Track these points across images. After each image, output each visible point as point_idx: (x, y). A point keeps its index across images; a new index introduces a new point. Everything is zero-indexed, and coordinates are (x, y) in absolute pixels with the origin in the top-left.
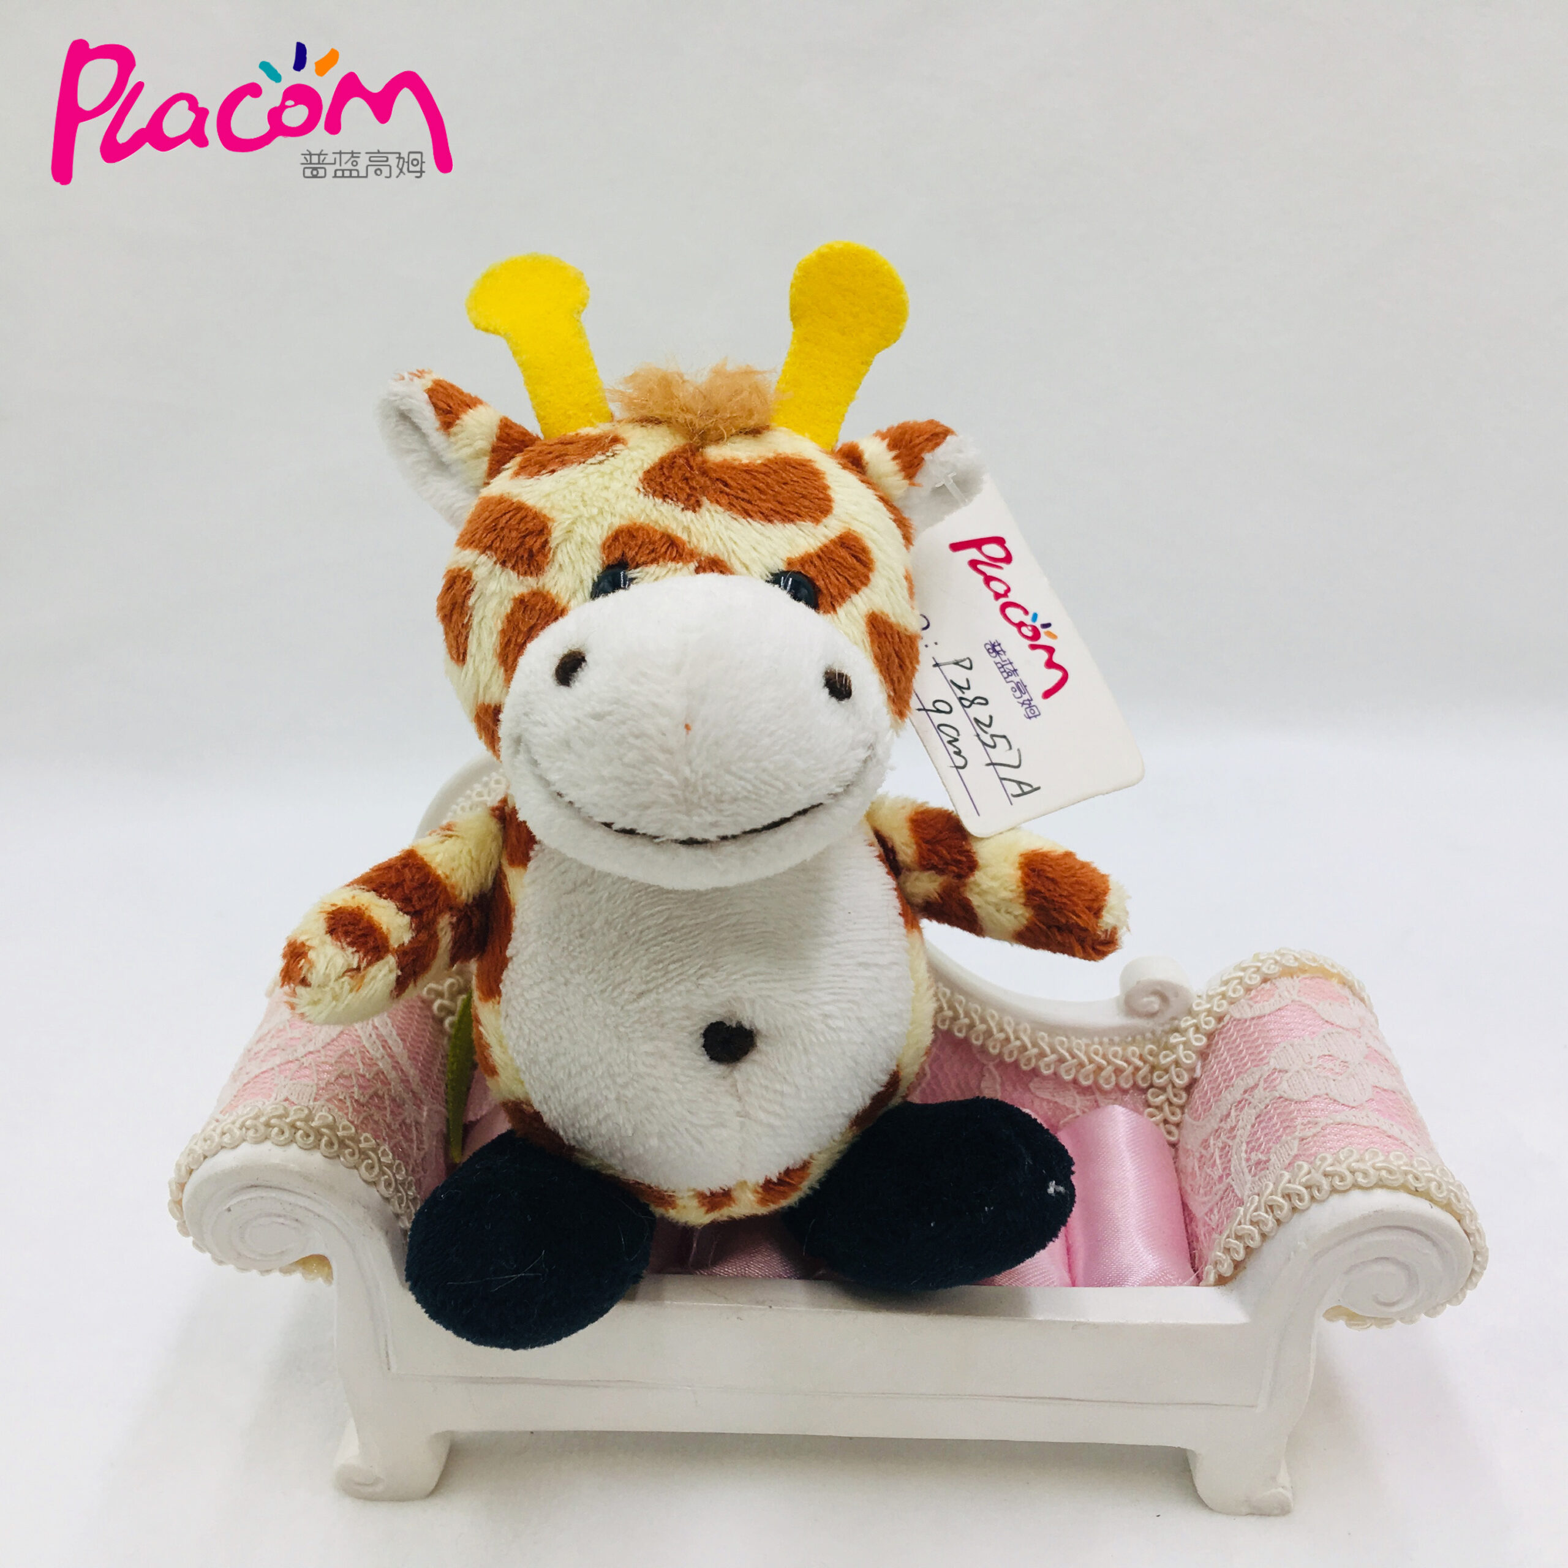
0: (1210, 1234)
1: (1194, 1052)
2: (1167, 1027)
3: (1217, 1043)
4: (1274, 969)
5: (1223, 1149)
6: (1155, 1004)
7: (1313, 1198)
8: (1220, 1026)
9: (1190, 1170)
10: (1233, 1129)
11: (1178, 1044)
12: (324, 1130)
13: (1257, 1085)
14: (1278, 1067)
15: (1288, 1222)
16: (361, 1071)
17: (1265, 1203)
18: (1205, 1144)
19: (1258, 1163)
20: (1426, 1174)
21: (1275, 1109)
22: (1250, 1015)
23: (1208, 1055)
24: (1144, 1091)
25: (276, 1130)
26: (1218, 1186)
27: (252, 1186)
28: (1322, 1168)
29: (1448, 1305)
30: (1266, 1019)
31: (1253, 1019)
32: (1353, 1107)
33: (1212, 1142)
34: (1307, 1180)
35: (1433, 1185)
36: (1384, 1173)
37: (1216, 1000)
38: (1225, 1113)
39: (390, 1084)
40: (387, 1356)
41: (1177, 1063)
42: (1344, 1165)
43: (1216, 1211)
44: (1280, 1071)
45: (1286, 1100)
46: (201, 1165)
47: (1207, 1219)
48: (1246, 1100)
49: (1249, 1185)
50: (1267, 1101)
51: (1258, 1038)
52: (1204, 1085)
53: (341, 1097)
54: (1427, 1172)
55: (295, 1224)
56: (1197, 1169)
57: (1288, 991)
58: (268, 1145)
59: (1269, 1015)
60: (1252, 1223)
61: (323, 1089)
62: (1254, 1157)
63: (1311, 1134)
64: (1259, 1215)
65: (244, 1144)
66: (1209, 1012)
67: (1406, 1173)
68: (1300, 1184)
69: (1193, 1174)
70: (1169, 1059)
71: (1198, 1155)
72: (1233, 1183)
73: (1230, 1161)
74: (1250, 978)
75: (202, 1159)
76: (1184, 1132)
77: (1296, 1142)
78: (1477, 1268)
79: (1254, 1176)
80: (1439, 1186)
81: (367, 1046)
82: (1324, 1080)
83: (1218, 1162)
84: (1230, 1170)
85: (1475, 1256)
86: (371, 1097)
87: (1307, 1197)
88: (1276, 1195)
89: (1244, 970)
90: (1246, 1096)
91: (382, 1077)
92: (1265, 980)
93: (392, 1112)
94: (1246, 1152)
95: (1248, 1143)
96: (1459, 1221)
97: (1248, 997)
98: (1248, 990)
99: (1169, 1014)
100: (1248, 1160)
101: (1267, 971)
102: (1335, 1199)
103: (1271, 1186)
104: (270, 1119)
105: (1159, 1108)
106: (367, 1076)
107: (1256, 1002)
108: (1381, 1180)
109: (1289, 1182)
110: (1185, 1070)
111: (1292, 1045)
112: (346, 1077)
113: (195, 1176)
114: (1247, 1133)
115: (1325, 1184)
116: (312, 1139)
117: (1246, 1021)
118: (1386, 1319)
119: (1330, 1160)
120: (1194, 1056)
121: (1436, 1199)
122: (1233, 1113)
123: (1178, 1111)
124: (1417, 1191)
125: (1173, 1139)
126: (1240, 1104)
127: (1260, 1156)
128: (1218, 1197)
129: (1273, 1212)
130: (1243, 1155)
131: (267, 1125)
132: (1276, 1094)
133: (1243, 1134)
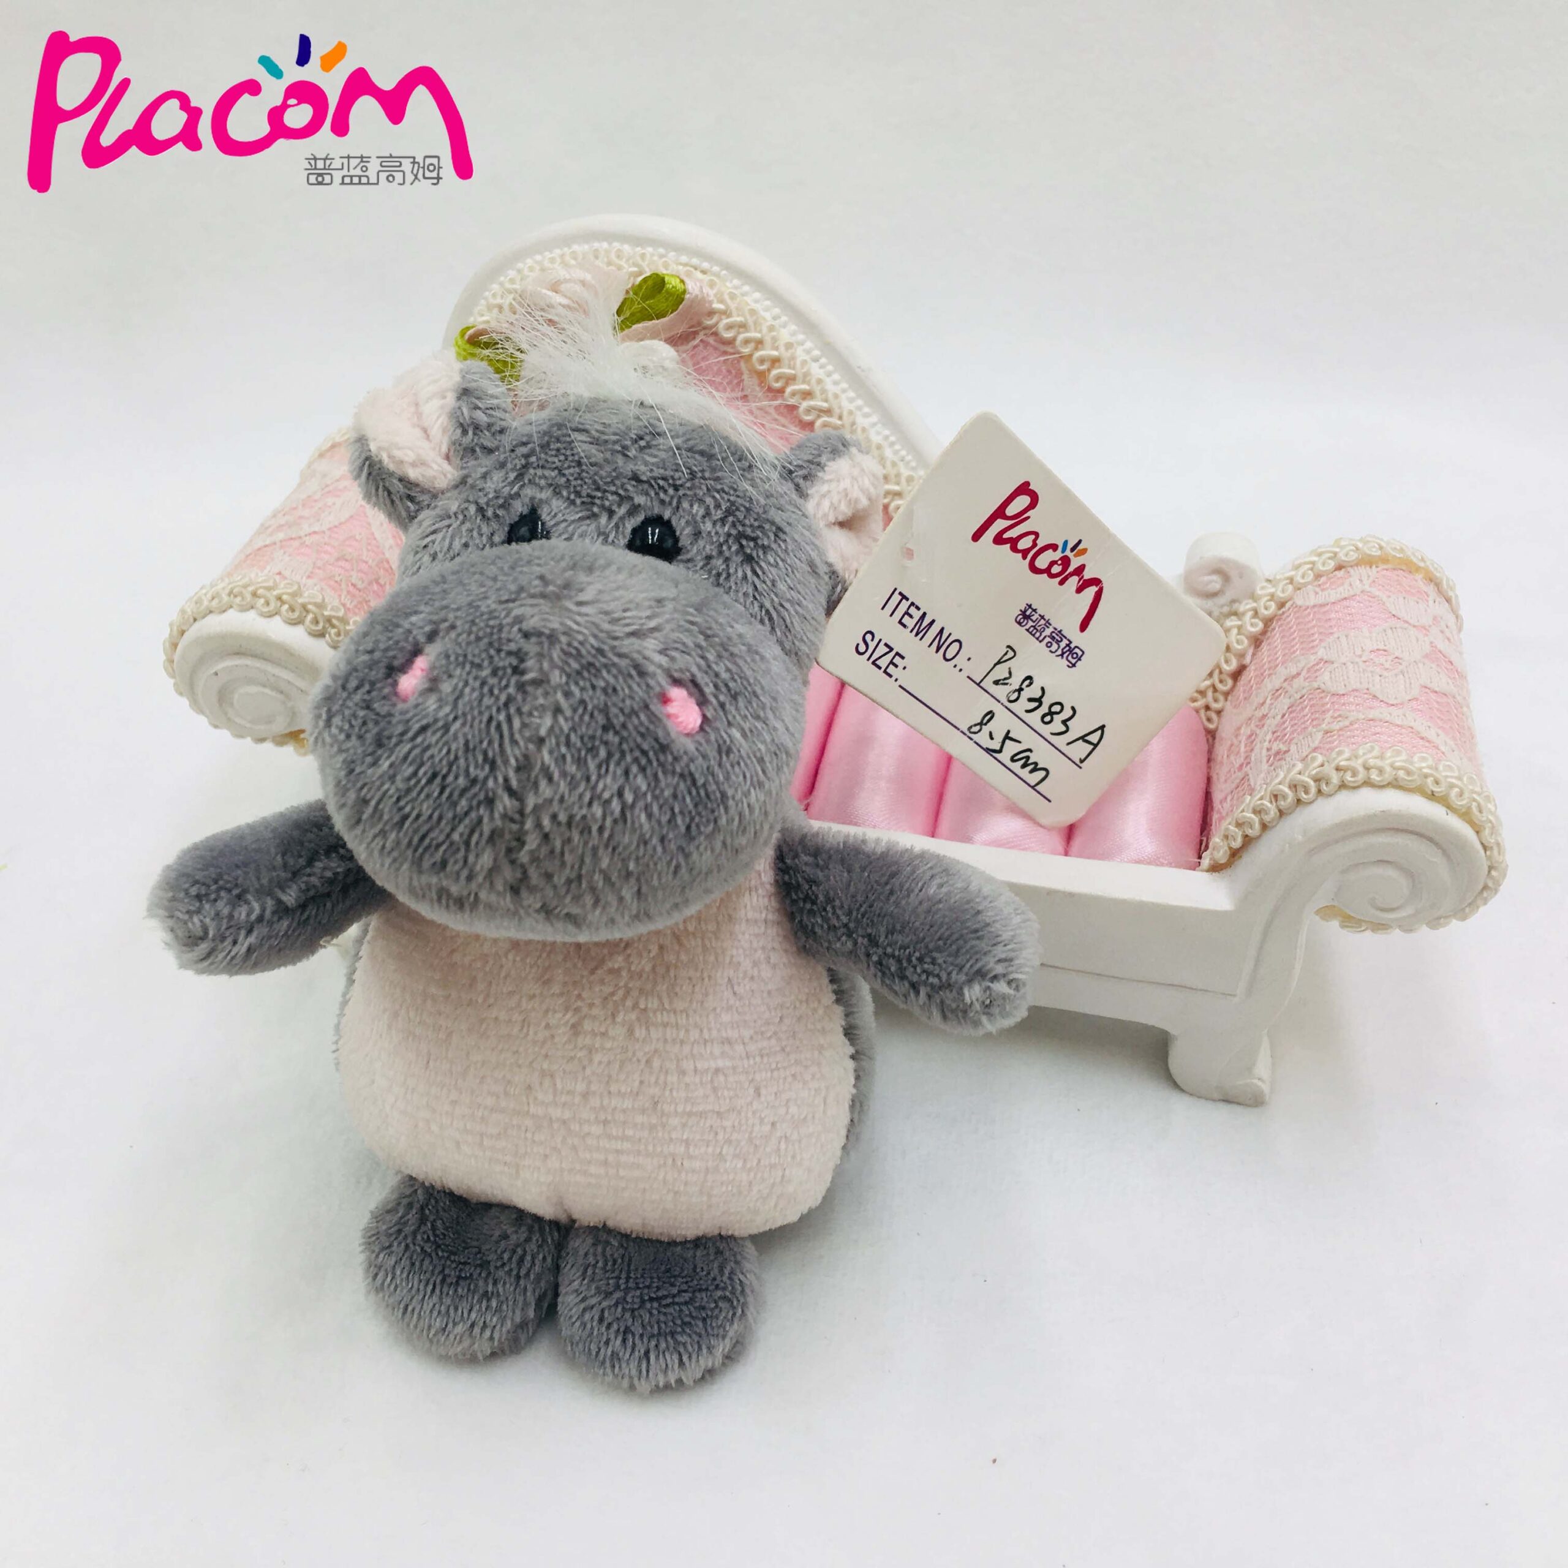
0: (1219, 821)
1: (1247, 638)
2: (1226, 609)
3: (1274, 629)
4: (1354, 556)
5: (1250, 736)
6: (1216, 583)
7: (1319, 791)
8: (1280, 612)
11: (1235, 626)
12: (310, 607)
13: (1298, 674)
14: (1325, 658)
15: (1290, 814)
16: (365, 557)
17: (1271, 793)
18: (1237, 732)
19: (1278, 753)
20: (1450, 780)
21: (1310, 700)
22: (1312, 600)
23: (1262, 642)
25: (262, 601)
26: (1237, 775)
27: (237, 653)
28: (1337, 762)
30: (1328, 608)
31: (1314, 606)
32: (1392, 705)
33: (1242, 731)
34: (1317, 773)
35: (1455, 791)
36: (1401, 773)
37: (1282, 585)
38: (1261, 701)
42: (1360, 761)
43: (1229, 800)
44: (1326, 662)
45: (1324, 691)
46: (191, 625)
47: (1221, 807)
48: (1284, 689)
50: (1304, 691)
51: (1314, 627)
52: (1251, 672)
53: (338, 579)
56: (1225, 757)
57: (1361, 580)
58: (252, 614)
59: (1333, 603)
60: (1255, 812)
62: (1275, 747)
63: (1338, 727)
64: (1263, 804)
65: (231, 611)
66: (1272, 597)
67: (1426, 776)
68: (1310, 776)
71: (1229, 743)
72: (1250, 772)
73: (1253, 749)
74: (1324, 564)
75: (192, 621)
76: (1224, 718)
77: (1319, 735)
79: (1271, 765)
82: (1370, 675)
83: (1243, 749)
84: (1250, 759)
86: (370, 583)
87: (1313, 790)
88: (1284, 785)
89: (1320, 555)
90: (1285, 685)
92: (1339, 568)
94: (1270, 741)
95: (1274, 733)
96: (1477, 832)
97: (1316, 583)
98: (1318, 576)
99: (1229, 595)
100: (1268, 750)
101: (1344, 558)
102: (1343, 797)
103: (1282, 775)
104: (257, 589)
105: (1203, 694)
106: (370, 562)
107: (1323, 590)
108: (1396, 779)
109: (1300, 773)
110: (1235, 655)
111: (1347, 636)
112: (347, 560)
113: (186, 637)
114: (1276, 723)
115: (1335, 779)
116: (296, 614)
117: (1307, 608)
118: (1383, 925)
119: (1346, 755)
120: (1246, 641)
121: (1455, 806)
122: (1268, 701)
123: (1221, 698)
124: (1434, 795)
125: (1211, 726)
126: (1277, 693)
127: (1282, 746)
128: (1234, 786)
129: (1277, 802)
130: (1266, 744)
131: (254, 594)
132: (1315, 685)
133: (1271, 723)
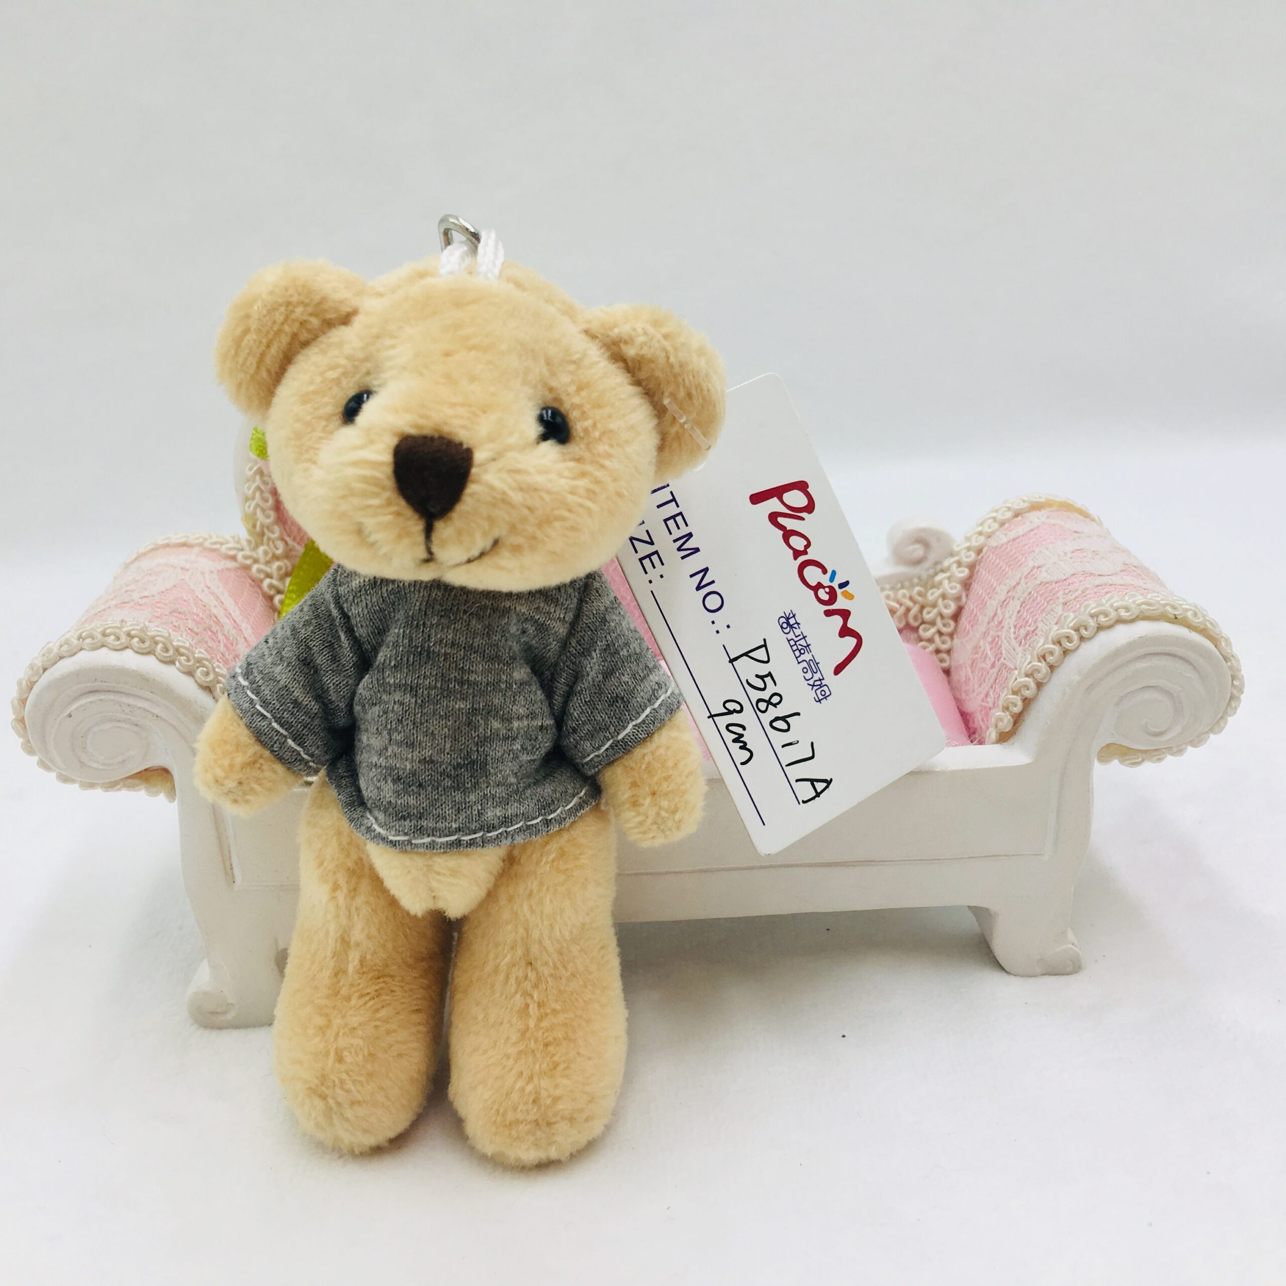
0: (987, 714)
1: (957, 583)
2: (931, 571)
3: (978, 571)
4: (1026, 505)
5: (992, 642)
6: (919, 551)
7: (1082, 638)
8: (980, 556)
9: (963, 679)
10: (1000, 623)
11: (944, 578)
12: (157, 638)
13: (1018, 584)
14: (1037, 565)
15: (1058, 667)
16: (195, 611)
17: (1038, 656)
18: (976, 649)
19: (1027, 635)
20: (1183, 606)
21: (1037, 592)
22: (1005, 540)
23: (971, 584)
24: (915, 629)
25: (112, 637)
26: (991, 671)
27: (91, 692)
28: (1087, 611)
29: (1211, 735)
30: (1021, 538)
31: (1009, 542)
32: (1108, 575)
33: (982, 643)
34: (1075, 624)
35: (1189, 614)
36: (1144, 606)
37: (974, 539)
38: (992, 614)
39: (223, 626)
40: (232, 869)
41: (944, 596)
42: (1108, 605)
43: (991, 693)
44: (1038, 567)
45: (1047, 583)
46: (40, 677)
47: (984, 704)
48: (1010, 597)
49: (1020, 655)
50: (1029, 590)
51: (1015, 553)
52: (971, 606)
53: (177, 624)
54: (1182, 605)
55: (136, 729)
56: (970, 671)
57: (1038, 518)
58: (104, 650)
59: (1023, 535)
60: (1027, 676)
61: (157, 617)
62: (1023, 632)
63: (1073, 597)
64: (1033, 666)
65: (82, 652)
66: (969, 549)
67: (1165, 605)
68: (1068, 628)
69: (968, 679)
70: (936, 595)
71: (970, 662)
72: (1005, 661)
73: (1001, 646)
74: (1003, 515)
75: (41, 671)
76: (955, 655)
77: (1060, 608)
78: (1235, 692)
79: (1026, 644)
80: (1195, 614)
81: (201, 596)
82: (1080, 563)
83: (989, 653)
84: (1001, 653)
85: (1232, 681)
86: (205, 630)
87: (1075, 637)
88: (1048, 643)
89: (997, 511)
90: (1010, 594)
91: (214, 619)
92: (1016, 515)
93: (225, 646)
94: (1015, 633)
95: (1015, 626)
96: (1216, 647)
97: (1002, 529)
98: (1002, 524)
99: (932, 557)
100: (1016, 638)
101: (1017, 507)
102: (1103, 636)
103: (1042, 641)
104: (106, 629)
105: (931, 640)
106: (201, 615)
107: (1010, 531)
108: (1142, 612)
109: (1058, 630)
110: (951, 600)
111: (1047, 549)
112: (180, 613)
113: (36, 689)
114: (1014, 618)
115: (1092, 623)
116: (147, 644)
117: (1003, 545)
118: (1156, 750)
119: (1093, 605)
120: (959, 586)
121: (1194, 624)
122: (999, 612)
123: (947, 638)
124: (1176, 618)
125: (945, 665)
126: (1004, 604)
127: (1028, 628)
128: (992, 681)
129: (1045, 660)
130: (1012, 636)
131: (104, 635)
132: (1038, 582)
133: (1010, 622)
